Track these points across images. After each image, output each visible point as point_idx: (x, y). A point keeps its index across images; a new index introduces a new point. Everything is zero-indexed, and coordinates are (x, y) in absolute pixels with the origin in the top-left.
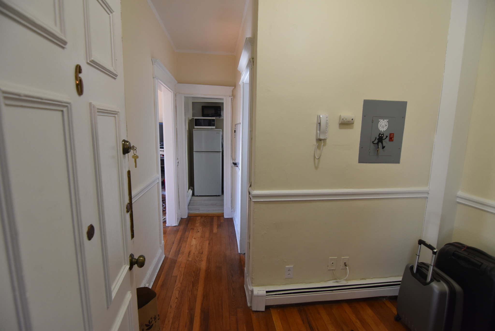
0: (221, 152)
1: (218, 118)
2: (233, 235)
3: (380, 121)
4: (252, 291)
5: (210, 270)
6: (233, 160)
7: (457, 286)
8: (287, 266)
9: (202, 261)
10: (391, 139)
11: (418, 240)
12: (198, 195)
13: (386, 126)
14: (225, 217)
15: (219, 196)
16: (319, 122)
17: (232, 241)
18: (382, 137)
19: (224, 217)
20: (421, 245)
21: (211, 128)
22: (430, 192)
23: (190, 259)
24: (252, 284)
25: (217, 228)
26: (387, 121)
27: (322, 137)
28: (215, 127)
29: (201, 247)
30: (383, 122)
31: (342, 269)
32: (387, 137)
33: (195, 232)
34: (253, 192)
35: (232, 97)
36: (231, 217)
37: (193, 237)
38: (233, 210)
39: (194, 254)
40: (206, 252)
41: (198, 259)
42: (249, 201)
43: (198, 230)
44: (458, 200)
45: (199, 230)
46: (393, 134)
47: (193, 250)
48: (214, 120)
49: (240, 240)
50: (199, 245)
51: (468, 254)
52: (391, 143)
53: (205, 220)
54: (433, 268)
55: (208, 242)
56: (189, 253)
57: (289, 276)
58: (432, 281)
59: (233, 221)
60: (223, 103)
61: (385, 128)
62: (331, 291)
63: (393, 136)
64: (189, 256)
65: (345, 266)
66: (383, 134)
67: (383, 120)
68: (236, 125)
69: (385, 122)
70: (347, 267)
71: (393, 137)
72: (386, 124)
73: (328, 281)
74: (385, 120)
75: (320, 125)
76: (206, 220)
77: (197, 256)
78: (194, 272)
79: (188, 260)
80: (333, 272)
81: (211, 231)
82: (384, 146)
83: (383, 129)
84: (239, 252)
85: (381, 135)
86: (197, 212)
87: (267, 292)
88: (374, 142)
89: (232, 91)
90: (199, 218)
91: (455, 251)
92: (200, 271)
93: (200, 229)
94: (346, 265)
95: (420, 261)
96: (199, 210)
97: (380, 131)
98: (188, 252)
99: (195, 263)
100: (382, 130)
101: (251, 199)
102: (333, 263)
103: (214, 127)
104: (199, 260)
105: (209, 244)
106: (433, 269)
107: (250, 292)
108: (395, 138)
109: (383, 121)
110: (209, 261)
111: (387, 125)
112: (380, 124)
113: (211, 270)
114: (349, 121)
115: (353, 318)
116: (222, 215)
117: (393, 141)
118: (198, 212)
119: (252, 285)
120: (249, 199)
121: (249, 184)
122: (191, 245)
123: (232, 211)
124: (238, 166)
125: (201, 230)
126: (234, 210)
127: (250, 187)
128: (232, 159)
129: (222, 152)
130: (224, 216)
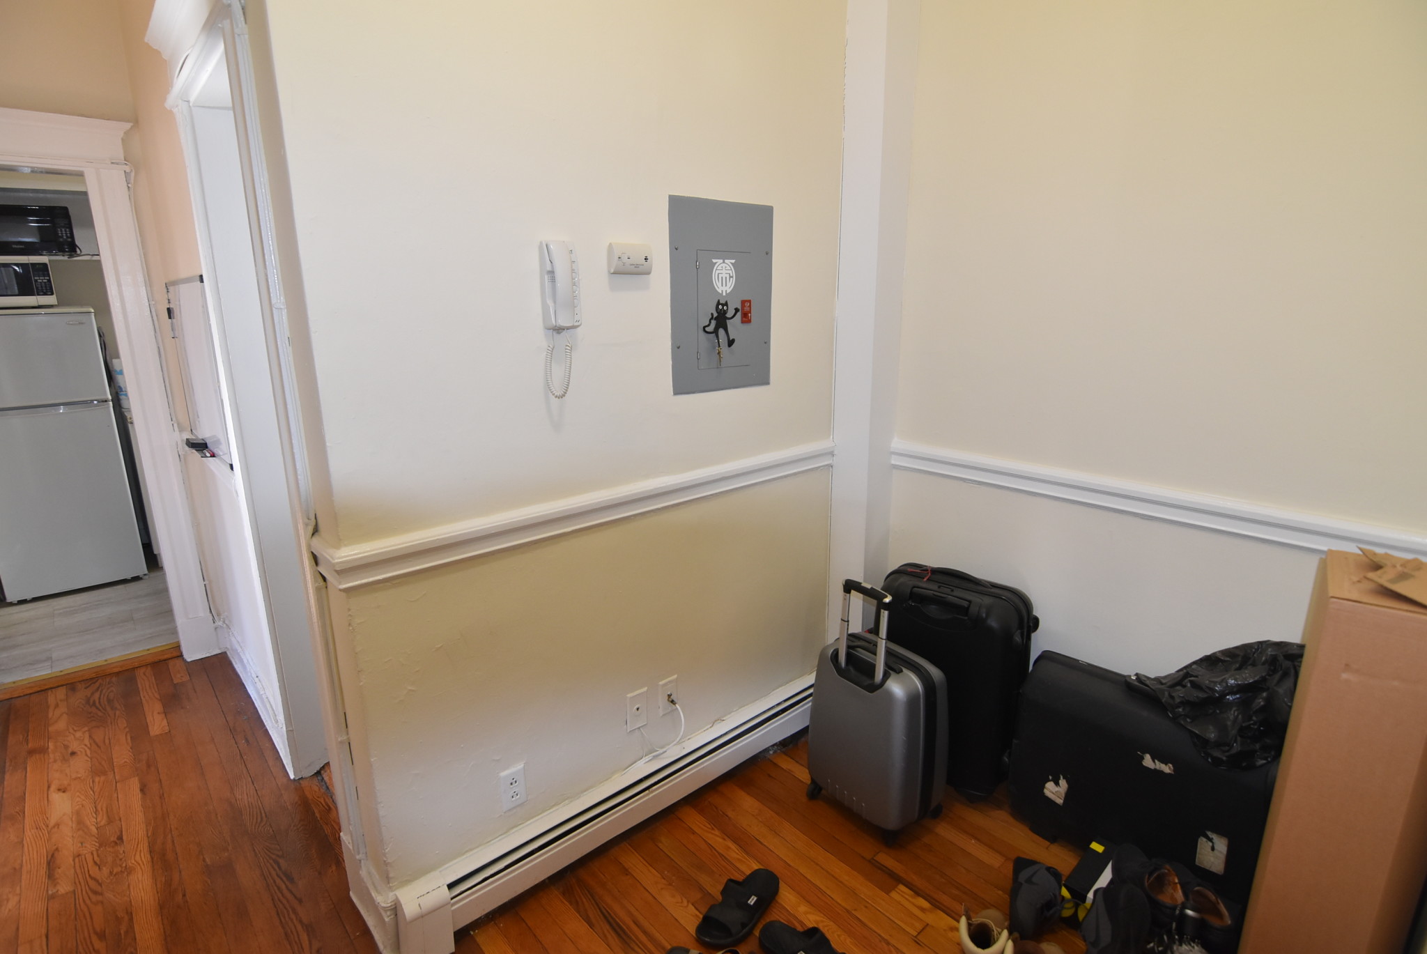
0: (111, 403)
1: (66, 258)
2: (245, 717)
3: (717, 264)
4: (396, 909)
5: (181, 896)
6: (181, 430)
7: (935, 672)
8: (504, 774)
9: (129, 874)
10: (746, 318)
11: (844, 583)
12: (29, 597)
13: (731, 279)
14: (189, 660)
15: (136, 579)
16: (549, 268)
17: (247, 741)
18: (725, 312)
19: (184, 660)
20: (849, 593)
21: (36, 304)
22: (836, 452)
23: (64, 888)
24: (389, 883)
25: (165, 713)
26: (731, 263)
27: (562, 322)
28: (54, 296)
29: (108, 817)
30: (724, 267)
31: (664, 715)
32: (737, 310)
33: (55, 761)
34: (337, 556)
35: (127, 169)
36: (219, 652)
37: (49, 787)
38: (220, 623)
39: (79, 855)
40: (136, 827)
41: (105, 871)
42: (318, 590)
43: (66, 747)
44: (895, 461)
45: (74, 746)
46: (750, 301)
47: (68, 841)
48: (43, 268)
49: (287, 731)
50: (96, 812)
51: (939, 587)
52: (746, 326)
53: (92, 694)
54: (886, 643)
55: (135, 784)
56: (51, 863)
57: (516, 800)
58: (886, 676)
59: (230, 664)
60: (85, 194)
61: (729, 285)
62: (647, 792)
63: (750, 306)
64: (51, 875)
65: (671, 704)
66: (726, 304)
67: (724, 262)
68: (171, 289)
69: (729, 268)
70: (677, 705)
71: (750, 312)
72: (730, 272)
73: (630, 766)
74: (726, 261)
75: (553, 280)
76: (97, 695)
77: (95, 863)
78: (102, 936)
79: (51, 898)
80: (642, 733)
81: (139, 732)
82: (731, 339)
83: (724, 289)
84: (292, 777)
85: (723, 308)
86: (42, 672)
87: (451, 886)
88: (707, 329)
89: (120, 141)
90: (61, 693)
91: (914, 587)
92: (131, 919)
93: (78, 740)
94: (672, 702)
95: (849, 632)
96: (49, 659)
97: (719, 293)
98: (44, 861)
99: (96, 893)
100: (722, 291)
101: (324, 579)
102: (638, 709)
103: (50, 300)
104: (111, 873)
105: (142, 790)
106: (886, 647)
107: (389, 913)
108: (754, 315)
109: (724, 265)
110: (162, 860)
111: (732, 277)
112: (718, 272)
113: (184, 895)
114: (637, 266)
115: (716, 839)
116: (176, 652)
117: (749, 321)
118: (49, 672)
119: (390, 888)
120: (316, 581)
121: (306, 525)
122: (52, 822)
123: (216, 628)
124: (215, 451)
125: (87, 741)
126: (224, 622)
127: (313, 534)
128: (175, 425)
129: (112, 400)
130: (181, 655)
